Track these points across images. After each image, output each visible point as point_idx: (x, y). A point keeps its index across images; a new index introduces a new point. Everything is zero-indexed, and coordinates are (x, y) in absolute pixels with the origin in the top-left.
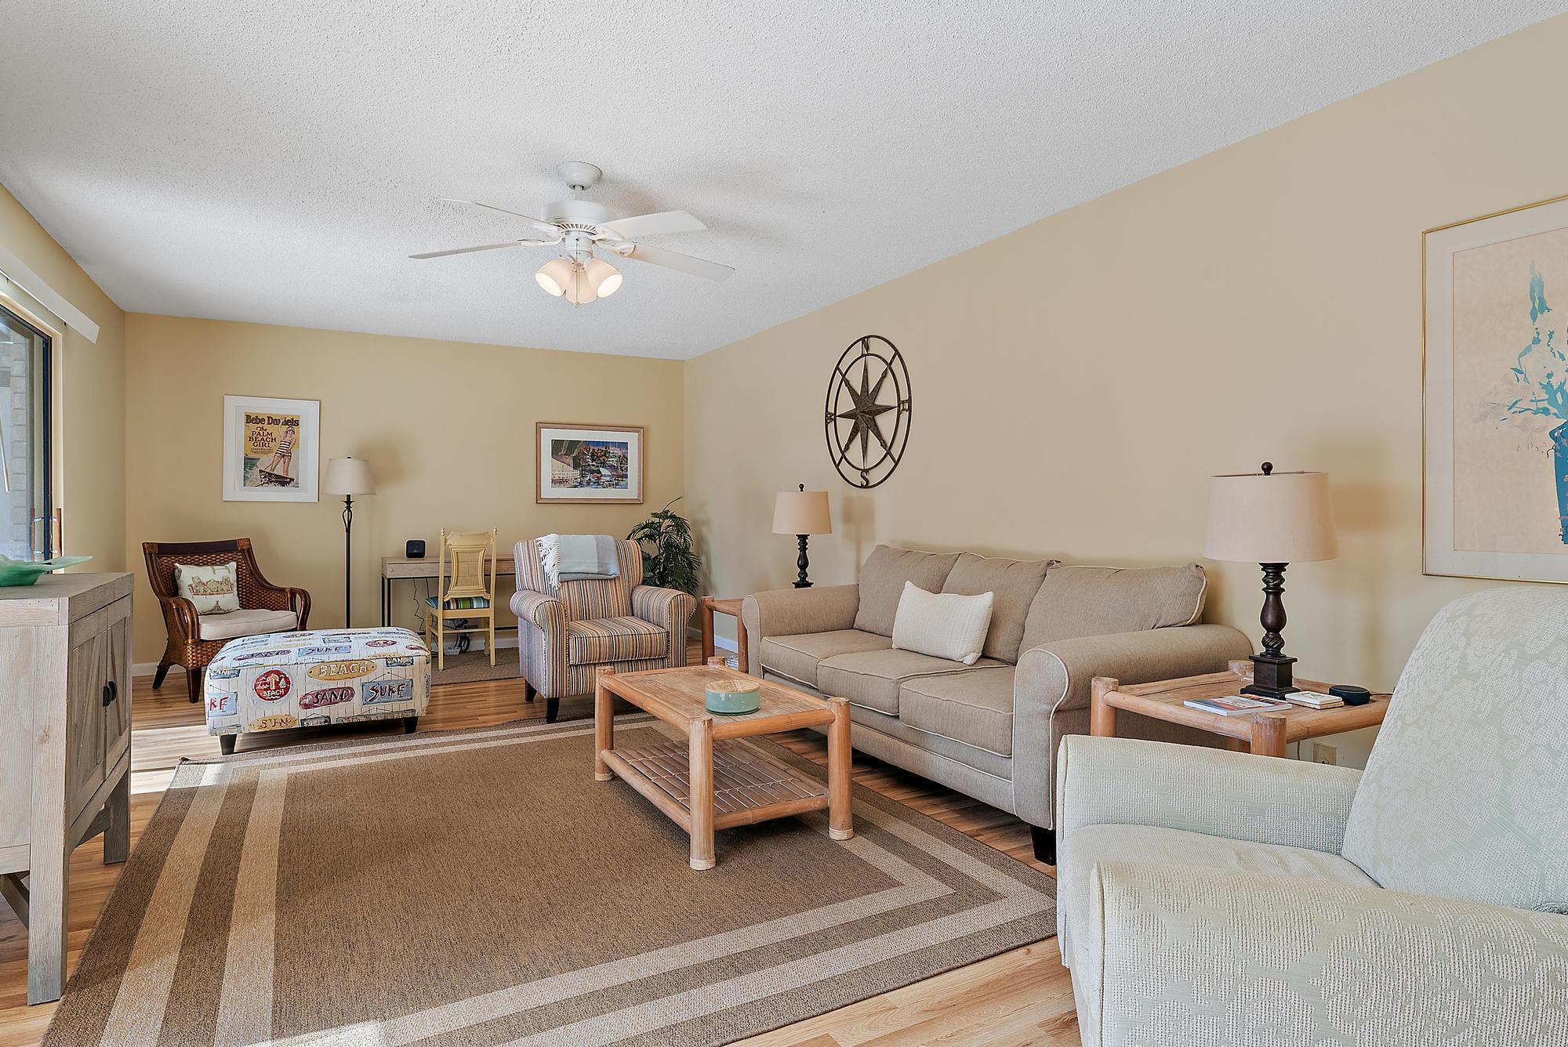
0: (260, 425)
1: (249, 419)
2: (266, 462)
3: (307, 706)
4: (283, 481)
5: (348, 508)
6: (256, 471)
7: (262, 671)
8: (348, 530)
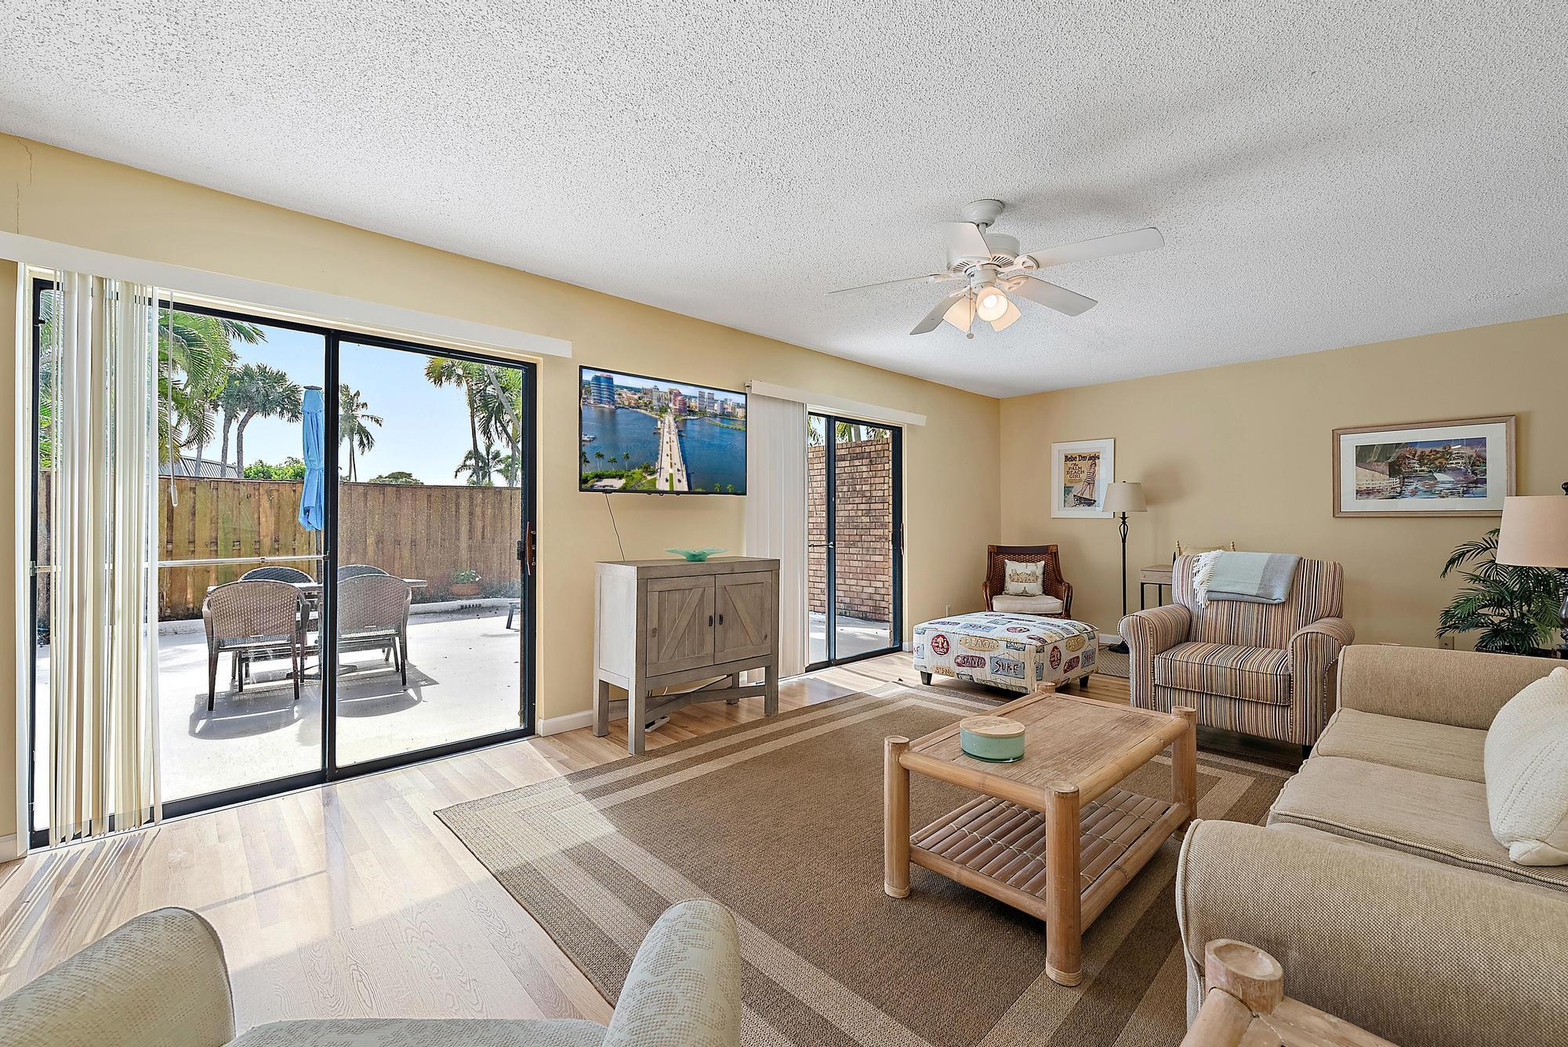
0: (1074, 462)
1: (1067, 458)
2: (1077, 489)
3: (959, 665)
4: (1090, 502)
5: (1124, 523)
6: (1071, 495)
7: (936, 633)
8: (1124, 541)
